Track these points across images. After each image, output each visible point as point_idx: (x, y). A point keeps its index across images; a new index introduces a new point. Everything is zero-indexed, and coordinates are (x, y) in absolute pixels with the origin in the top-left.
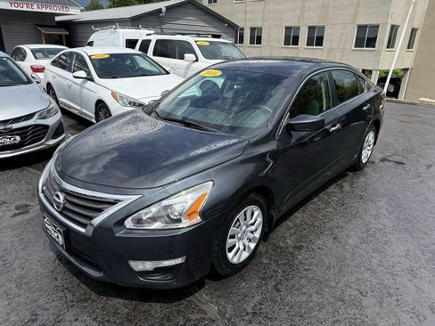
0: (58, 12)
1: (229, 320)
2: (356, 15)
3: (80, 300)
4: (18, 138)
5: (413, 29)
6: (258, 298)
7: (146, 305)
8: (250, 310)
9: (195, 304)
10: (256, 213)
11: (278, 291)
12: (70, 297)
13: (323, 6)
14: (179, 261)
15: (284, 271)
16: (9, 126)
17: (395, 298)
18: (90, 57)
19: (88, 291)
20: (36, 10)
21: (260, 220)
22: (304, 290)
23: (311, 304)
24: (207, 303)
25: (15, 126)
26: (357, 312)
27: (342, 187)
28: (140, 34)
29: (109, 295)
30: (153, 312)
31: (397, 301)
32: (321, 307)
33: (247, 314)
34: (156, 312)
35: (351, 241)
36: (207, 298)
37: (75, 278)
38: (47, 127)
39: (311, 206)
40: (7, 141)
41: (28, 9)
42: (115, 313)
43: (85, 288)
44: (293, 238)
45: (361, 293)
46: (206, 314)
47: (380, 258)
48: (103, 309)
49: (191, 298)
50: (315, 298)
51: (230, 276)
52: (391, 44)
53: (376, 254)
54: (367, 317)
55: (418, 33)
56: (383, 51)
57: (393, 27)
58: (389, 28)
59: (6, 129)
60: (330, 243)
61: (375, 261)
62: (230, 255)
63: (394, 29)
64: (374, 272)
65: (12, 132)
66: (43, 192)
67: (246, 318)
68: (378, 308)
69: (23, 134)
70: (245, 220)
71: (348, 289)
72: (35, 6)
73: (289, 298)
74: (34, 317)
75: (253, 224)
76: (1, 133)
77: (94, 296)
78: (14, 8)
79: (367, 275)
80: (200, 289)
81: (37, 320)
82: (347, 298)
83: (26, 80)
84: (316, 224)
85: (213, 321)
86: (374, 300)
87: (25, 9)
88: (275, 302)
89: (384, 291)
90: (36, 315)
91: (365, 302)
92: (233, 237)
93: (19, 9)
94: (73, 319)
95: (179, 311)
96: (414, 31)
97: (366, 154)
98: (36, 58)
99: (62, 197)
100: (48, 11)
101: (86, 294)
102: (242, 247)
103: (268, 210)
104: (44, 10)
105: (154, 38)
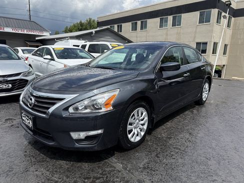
0: (37, 34)
1: (129, 171)
2: (195, 37)
3: (40, 162)
4: (10, 85)
5: (225, 45)
6: (146, 161)
7: (79, 164)
8: (141, 166)
9: (108, 163)
10: (144, 114)
11: (158, 157)
12: (33, 160)
13: (177, 33)
14: (100, 132)
15: (161, 148)
16: (6, 79)
17: (227, 161)
18: (53, 49)
19: (45, 157)
20: (26, 33)
21: (146, 118)
22: (173, 157)
23: (178, 164)
24: (116, 163)
25: (9, 79)
26: (205, 167)
27: (192, 112)
28: (81, 43)
29: (57, 159)
30: (83, 167)
31: (229, 162)
32: (184, 165)
33: (140, 168)
34: (85, 167)
35: (199, 135)
36: (116, 161)
37: (37, 151)
38: (27, 81)
39: (176, 120)
40: (4, 86)
41: (22, 32)
42: (61, 168)
43: (43, 155)
44: (166, 134)
45: (207, 159)
46: (115, 168)
47: (217, 143)
48: (53, 165)
49: (106, 160)
50: (180, 160)
51: (129, 150)
52: (214, 52)
53: (214, 141)
54: (211, 170)
55: (228, 47)
56: (211, 56)
57: (214, 43)
58: (213, 44)
59: (4, 80)
60: (187, 136)
61: (214, 144)
62: (129, 136)
63: (215, 44)
64: (214, 149)
65: (7, 82)
66: (22, 101)
67: (140, 170)
68: (217, 165)
69: (13, 83)
70: (138, 116)
71: (199, 157)
72: (26, 31)
73: (165, 160)
74: (11, 169)
75: (142, 120)
76: (1, 82)
77: (48, 159)
78: (14, 32)
79: (210, 150)
80: (112, 156)
81: (13, 170)
82: (199, 161)
83: (17, 58)
84: (179, 127)
85: (120, 172)
86: (215, 162)
87: (20, 32)
88: (156, 163)
89: (221, 158)
90: (12, 168)
91: (210, 163)
92: (131, 124)
93: (17, 32)
94: (34, 170)
95: (99, 167)
96: (226, 46)
97: (205, 95)
98: (24, 53)
99: (33, 100)
100: (32, 33)
101: (43, 158)
102: (136, 133)
103: (151, 114)
104: (30, 33)
105: (88, 44)
